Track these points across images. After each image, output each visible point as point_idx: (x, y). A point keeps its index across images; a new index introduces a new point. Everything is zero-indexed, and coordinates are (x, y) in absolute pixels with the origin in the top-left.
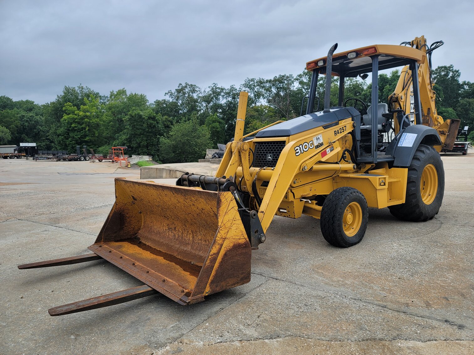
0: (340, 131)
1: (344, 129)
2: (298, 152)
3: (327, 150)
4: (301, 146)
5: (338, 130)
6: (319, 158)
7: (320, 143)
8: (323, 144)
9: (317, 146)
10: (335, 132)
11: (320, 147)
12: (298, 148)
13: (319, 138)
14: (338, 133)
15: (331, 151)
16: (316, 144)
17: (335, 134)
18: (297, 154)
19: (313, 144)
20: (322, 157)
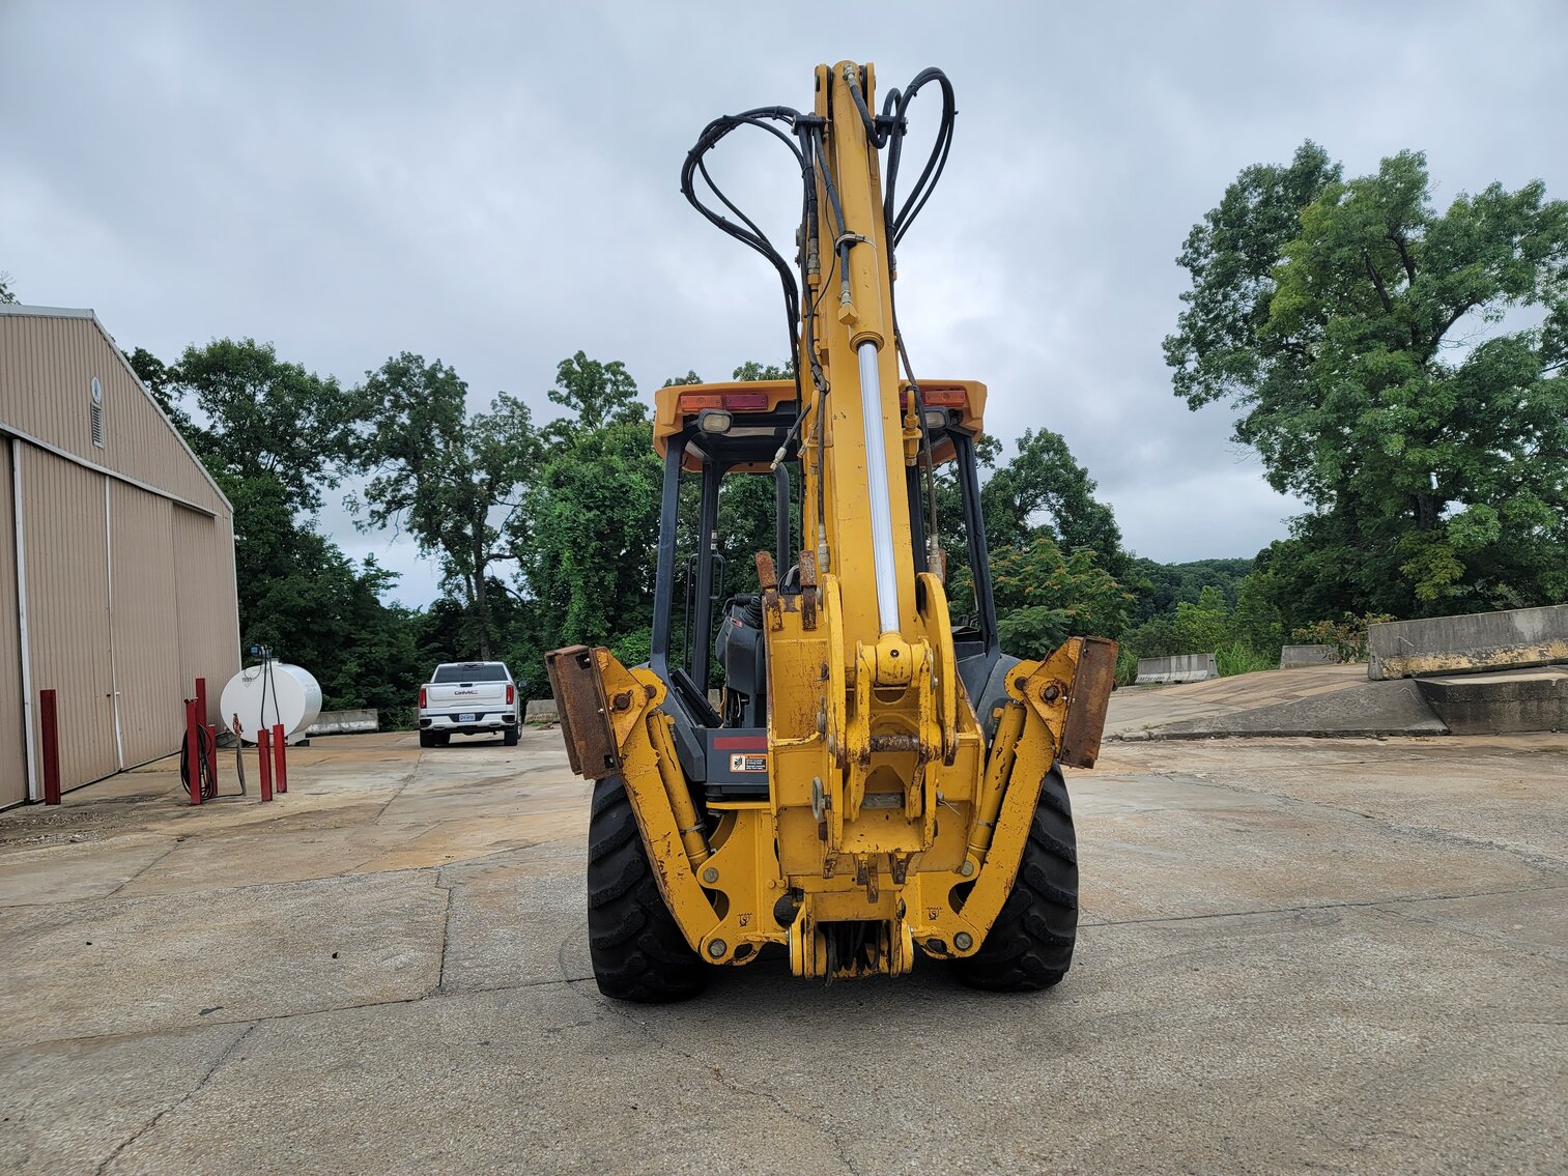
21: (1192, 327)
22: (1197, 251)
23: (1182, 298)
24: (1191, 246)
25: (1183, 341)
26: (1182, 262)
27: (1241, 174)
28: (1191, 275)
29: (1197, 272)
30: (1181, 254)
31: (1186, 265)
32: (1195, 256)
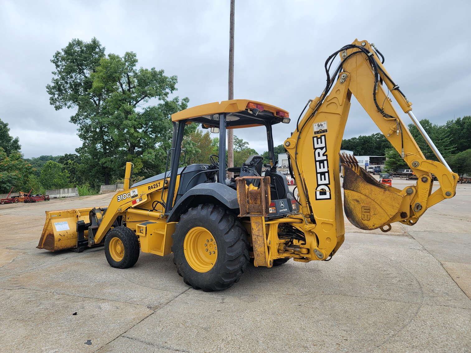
0: (153, 187)
1: (157, 185)
2: (119, 199)
3: (137, 200)
4: (121, 196)
5: (152, 186)
6: (130, 204)
7: (135, 194)
8: (138, 195)
9: (133, 196)
10: (149, 187)
11: (135, 197)
12: (120, 197)
13: (135, 191)
14: (152, 188)
15: (140, 201)
16: (132, 195)
17: (149, 189)
18: (118, 201)
19: (130, 195)
20: (133, 204)
21: (57, 83)
22: (58, 59)
23: (53, 73)
24: (56, 57)
25: (54, 88)
26: (53, 62)
27: (73, 40)
28: (55, 66)
29: (58, 66)
30: (53, 59)
31: (54, 63)
32: (57, 61)
